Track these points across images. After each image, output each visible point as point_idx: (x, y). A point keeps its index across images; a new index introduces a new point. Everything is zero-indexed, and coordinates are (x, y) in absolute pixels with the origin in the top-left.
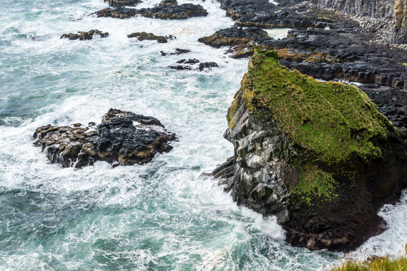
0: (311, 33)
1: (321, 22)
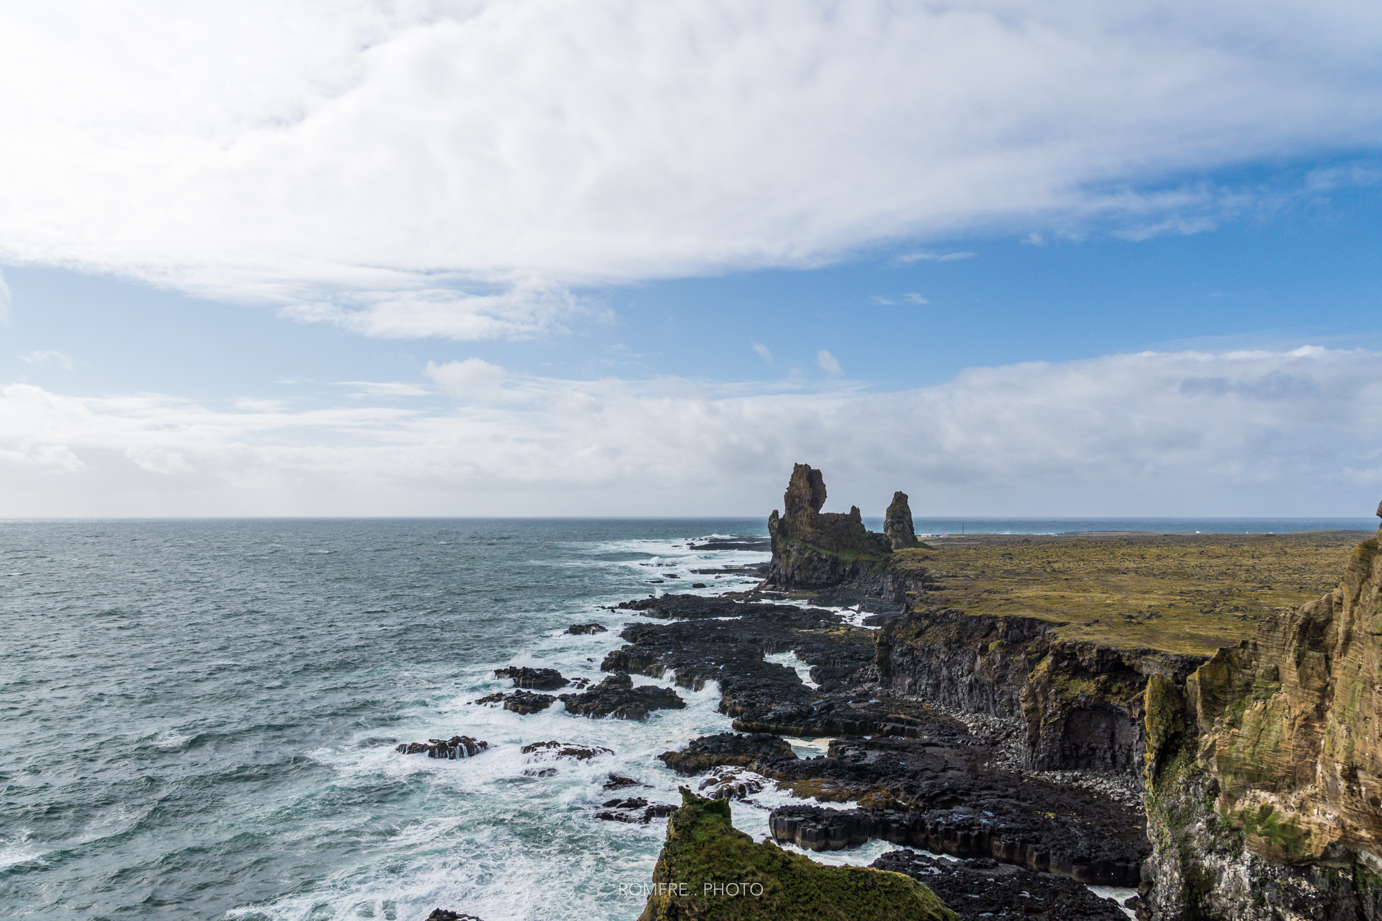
0: (871, 746)
1: (894, 724)
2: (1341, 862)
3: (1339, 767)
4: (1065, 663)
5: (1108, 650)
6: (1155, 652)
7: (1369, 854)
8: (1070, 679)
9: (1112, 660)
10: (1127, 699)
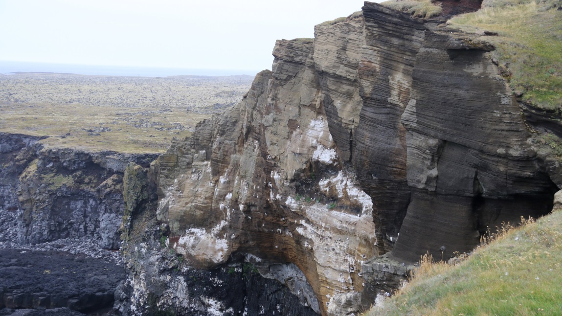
2: (237, 263)
3: (241, 207)
4: (51, 164)
5: (83, 153)
6: (114, 153)
7: (251, 255)
8: (54, 176)
9: (85, 161)
10: (95, 187)
